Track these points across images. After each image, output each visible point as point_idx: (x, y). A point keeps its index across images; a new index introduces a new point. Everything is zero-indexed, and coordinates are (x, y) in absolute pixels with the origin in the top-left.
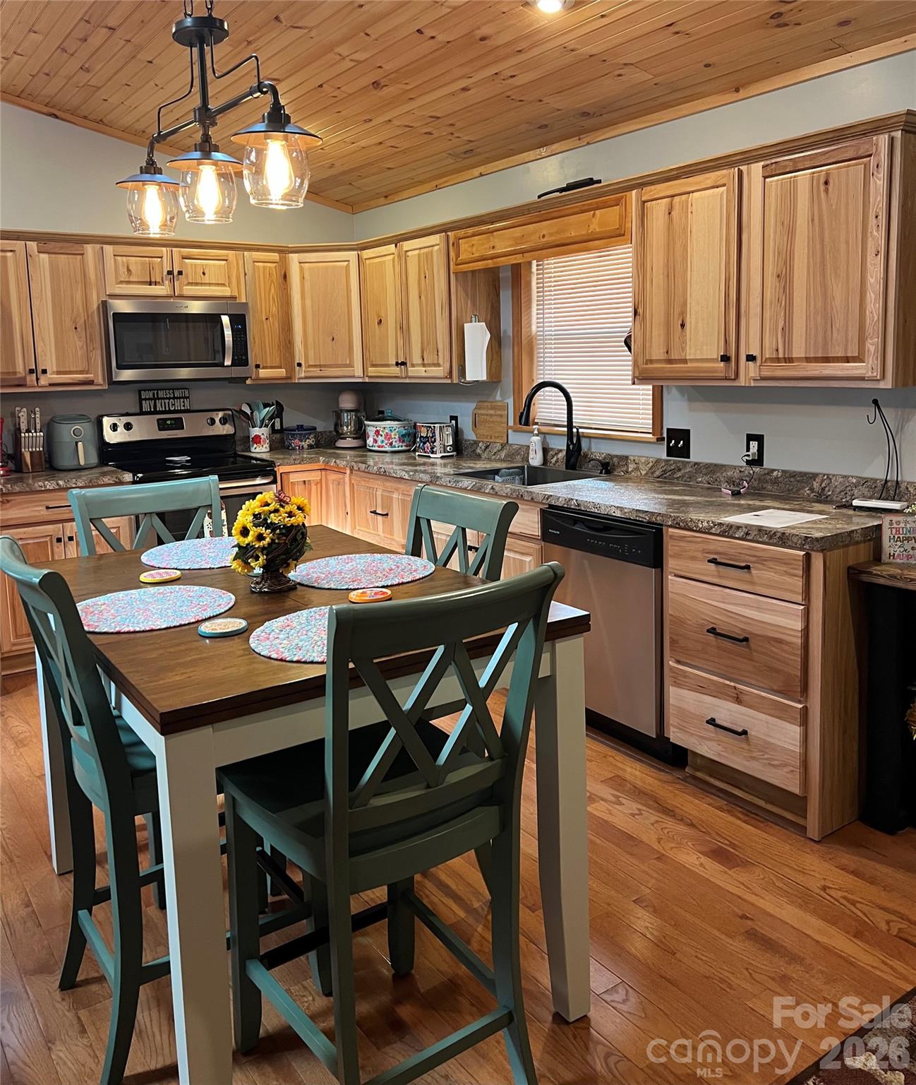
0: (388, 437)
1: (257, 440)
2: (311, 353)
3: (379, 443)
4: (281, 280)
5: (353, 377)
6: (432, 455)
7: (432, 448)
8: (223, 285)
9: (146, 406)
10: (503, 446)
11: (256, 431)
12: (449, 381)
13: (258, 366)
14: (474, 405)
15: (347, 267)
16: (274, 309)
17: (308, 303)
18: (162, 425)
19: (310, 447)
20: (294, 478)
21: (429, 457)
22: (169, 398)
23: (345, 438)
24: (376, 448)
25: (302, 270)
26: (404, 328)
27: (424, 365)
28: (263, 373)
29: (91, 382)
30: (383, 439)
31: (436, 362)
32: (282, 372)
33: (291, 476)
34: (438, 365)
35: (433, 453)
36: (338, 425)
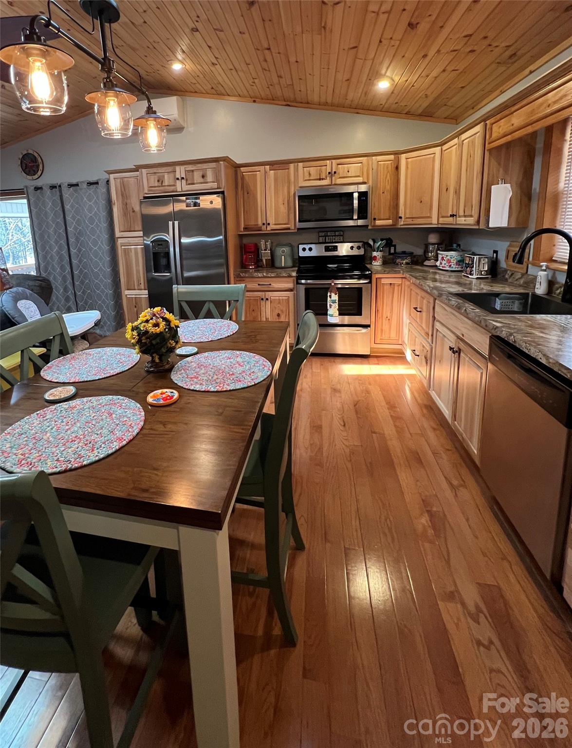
0: (449, 261)
1: (375, 258)
2: (408, 211)
3: (443, 265)
4: (394, 169)
5: (431, 224)
6: (470, 276)
7: (471, 272)
8: (359, 176)
9: (321, 240)
10: (523, 275)
11: (375, 254)
12: (477, 227)
13: (375, 219)
14: (508, 243)
15: (434, 158)
16: (388, 187)
17: (409, 182)
18: (327, 249)
19: (407, 264)
20: (384, 281)
21: (468, 277)
22: (333, 236)
23: (430, 260)
24: (441, 268)
25: (407, 164)
26: (457, 192)
27: (465, 216)
28: (378, 223)
29: (289, 229)
30: (445, 262)
31: (470, 214)
32: (390, 222)
33: (383, 280)
34: (471, 216)
35: (471, 274)
36: (426, 251)
